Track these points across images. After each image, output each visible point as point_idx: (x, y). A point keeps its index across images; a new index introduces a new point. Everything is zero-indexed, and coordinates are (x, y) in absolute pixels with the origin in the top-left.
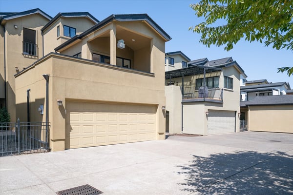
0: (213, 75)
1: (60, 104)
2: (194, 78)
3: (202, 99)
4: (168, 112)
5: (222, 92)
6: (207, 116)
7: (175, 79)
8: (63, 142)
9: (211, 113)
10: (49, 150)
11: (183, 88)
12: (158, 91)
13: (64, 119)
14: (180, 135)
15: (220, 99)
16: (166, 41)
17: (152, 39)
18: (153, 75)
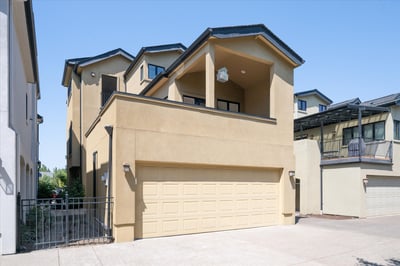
0: (373, 119)
1: (127, 170)
2: (340, 128)
3: (356, 159)
4: (298, 181)
5: (391, 147)
6: (365, 186)
7: (308, 131)
8: (132, 228)
9: (371, 181)
10: (112, 240)
11: (322, 143)
12: (281, 146)
13: (134, 193)
14: (319, 216)
15: (388, 159)
16: (295, 67)
17: (272, 65)
18: (274, 122)
